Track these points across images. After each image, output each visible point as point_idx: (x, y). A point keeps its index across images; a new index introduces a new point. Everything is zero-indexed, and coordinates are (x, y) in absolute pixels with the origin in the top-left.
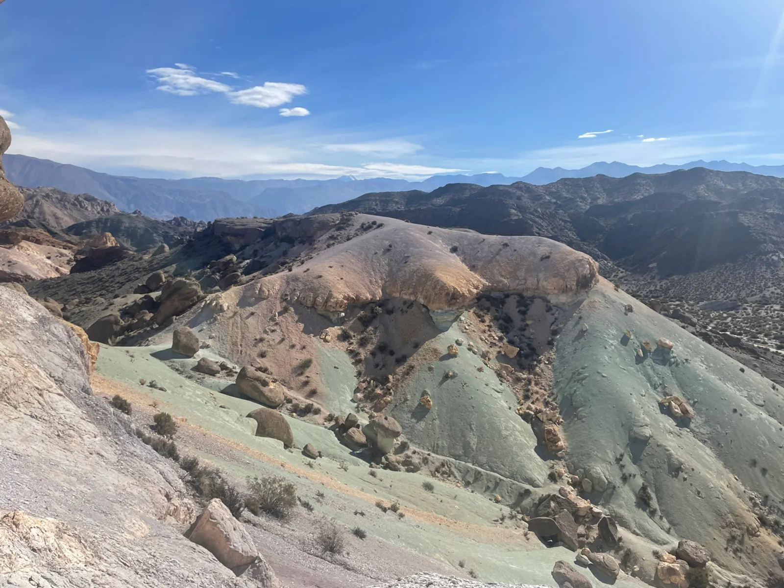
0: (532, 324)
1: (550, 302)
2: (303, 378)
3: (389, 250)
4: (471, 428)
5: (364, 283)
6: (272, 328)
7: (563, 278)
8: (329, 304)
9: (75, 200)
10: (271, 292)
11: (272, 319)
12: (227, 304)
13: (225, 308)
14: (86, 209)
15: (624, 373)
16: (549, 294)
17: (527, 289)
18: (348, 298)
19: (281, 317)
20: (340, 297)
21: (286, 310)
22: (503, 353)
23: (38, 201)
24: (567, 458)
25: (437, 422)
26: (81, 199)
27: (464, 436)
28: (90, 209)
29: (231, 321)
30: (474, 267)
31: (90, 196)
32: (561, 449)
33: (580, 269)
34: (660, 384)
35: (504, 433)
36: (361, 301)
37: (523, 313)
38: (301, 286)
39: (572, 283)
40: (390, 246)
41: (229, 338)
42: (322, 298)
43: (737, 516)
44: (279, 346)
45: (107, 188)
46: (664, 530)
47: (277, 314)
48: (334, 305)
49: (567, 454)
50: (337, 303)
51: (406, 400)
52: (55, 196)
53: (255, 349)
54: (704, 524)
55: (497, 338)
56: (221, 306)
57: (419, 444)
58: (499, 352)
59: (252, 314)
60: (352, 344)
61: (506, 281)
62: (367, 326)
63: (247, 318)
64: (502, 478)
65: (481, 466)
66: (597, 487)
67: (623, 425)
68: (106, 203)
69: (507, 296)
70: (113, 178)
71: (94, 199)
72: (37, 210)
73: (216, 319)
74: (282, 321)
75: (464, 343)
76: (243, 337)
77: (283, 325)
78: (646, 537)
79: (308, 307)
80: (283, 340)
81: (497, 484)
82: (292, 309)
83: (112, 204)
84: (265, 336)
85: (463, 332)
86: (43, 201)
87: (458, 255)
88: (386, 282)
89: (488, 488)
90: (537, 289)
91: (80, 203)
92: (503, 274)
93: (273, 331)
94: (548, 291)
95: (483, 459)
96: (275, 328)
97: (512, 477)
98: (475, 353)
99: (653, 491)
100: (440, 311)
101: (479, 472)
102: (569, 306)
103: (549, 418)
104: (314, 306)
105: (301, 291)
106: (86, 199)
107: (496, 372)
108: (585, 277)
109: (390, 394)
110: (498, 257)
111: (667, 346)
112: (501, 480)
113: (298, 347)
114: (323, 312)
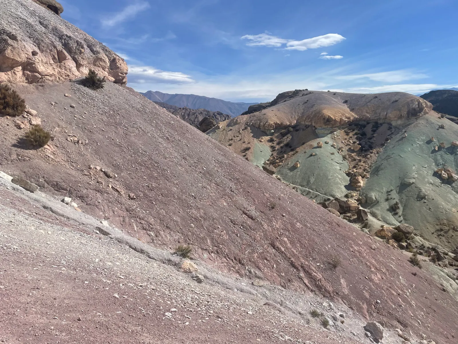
0: (376, 136)
1: (392, 125)
2: (244, 154)
3: (306, 103)
4: (314, 175)
5: (287, 118)
6: (238, 135)
7: (400, 110)
8: (266, 125)
9: (213, 115)
10: (241, 121)
11: (239, 132)
12: (221, 126)
13: (220, 127)
14: (218, 119)
15: (419, 157)
16: (392, 120)
17: (380, 119)
18: (276, 124)
19: (243, 131)
20: (272, 123)
21: (246, 128)
22: (352, 148)
23: (197, 116)
24: (361, 191)
25: (299, 173)
26: (216, 114)
27: (309, 178)
28: (219, 119)
29: (221, 132)
30: (353, 109)
31: (220, 112)
32: (360, 186)
33: (411, 105)
34: (443, 164)
35: (330, 177)
36: (283, 125)
37: (374, 131)
38: (255, 118)
39: (404, 113)
40: (307, 101)
41: (219, 139)
42: (263, 123)
43: (450, 221)
44: (238, 142)
45: (230, 109)
46: (398, 221)
47: (241, 130)
48: (268, 126)
49: (362, 189)
50: (269, 125)
51: (288, 164)
52: (204, 113)
53: (228, 143)
54: (425, 222)
55: (352, 142)
56: (219, 127)
57: (287, 181)
58: (350, 148)
59: (231, 130)
60: (274, 143)
61: (368, 115)
62: (284, 137)
63: (229, 131)
64: (319, 194)
65: (312, 190)
66: (368, 201)
67: (400, 178)
68: (227, 115)
69: (368, 123)
70: (233, 103)
71: (222, 114)
72: (196, 120)
73: (216, 132)
74: (243, 133)
75: (330, 143)
76: (225, 139)
77: (243, 134)
78: (384, 222)
79: (257, 128)
80: (241, 140)
81: (316, 196)
82: (249, 128)
83: (230, 116)
84: (234, 138)
85: (333, 139)
86: (199, 116)
87: (347, 104)
88: (299, 117)
89: (311, 197)
90: (386, 118)
91: (215, 116)
92: (368, 111)
93: (238, 136)
94: (392, 119)
95: (314, 187)
96: (239, 135)
97: (325, 194)
98: (334, 148)
99: (402, 206)
100: (320, 128)
101: (310, 192)
102: (402, 126)
103: (360, 174)
104: (259, 127)
105: (255, 121)
106: (218, 114)
107: (343, 156)
108: (414, 109)
109: (282, 162)
110: (368, 104)
111: (456, 145)
112: (318, 195)
113: (246, 143)
114: (263, 130)
